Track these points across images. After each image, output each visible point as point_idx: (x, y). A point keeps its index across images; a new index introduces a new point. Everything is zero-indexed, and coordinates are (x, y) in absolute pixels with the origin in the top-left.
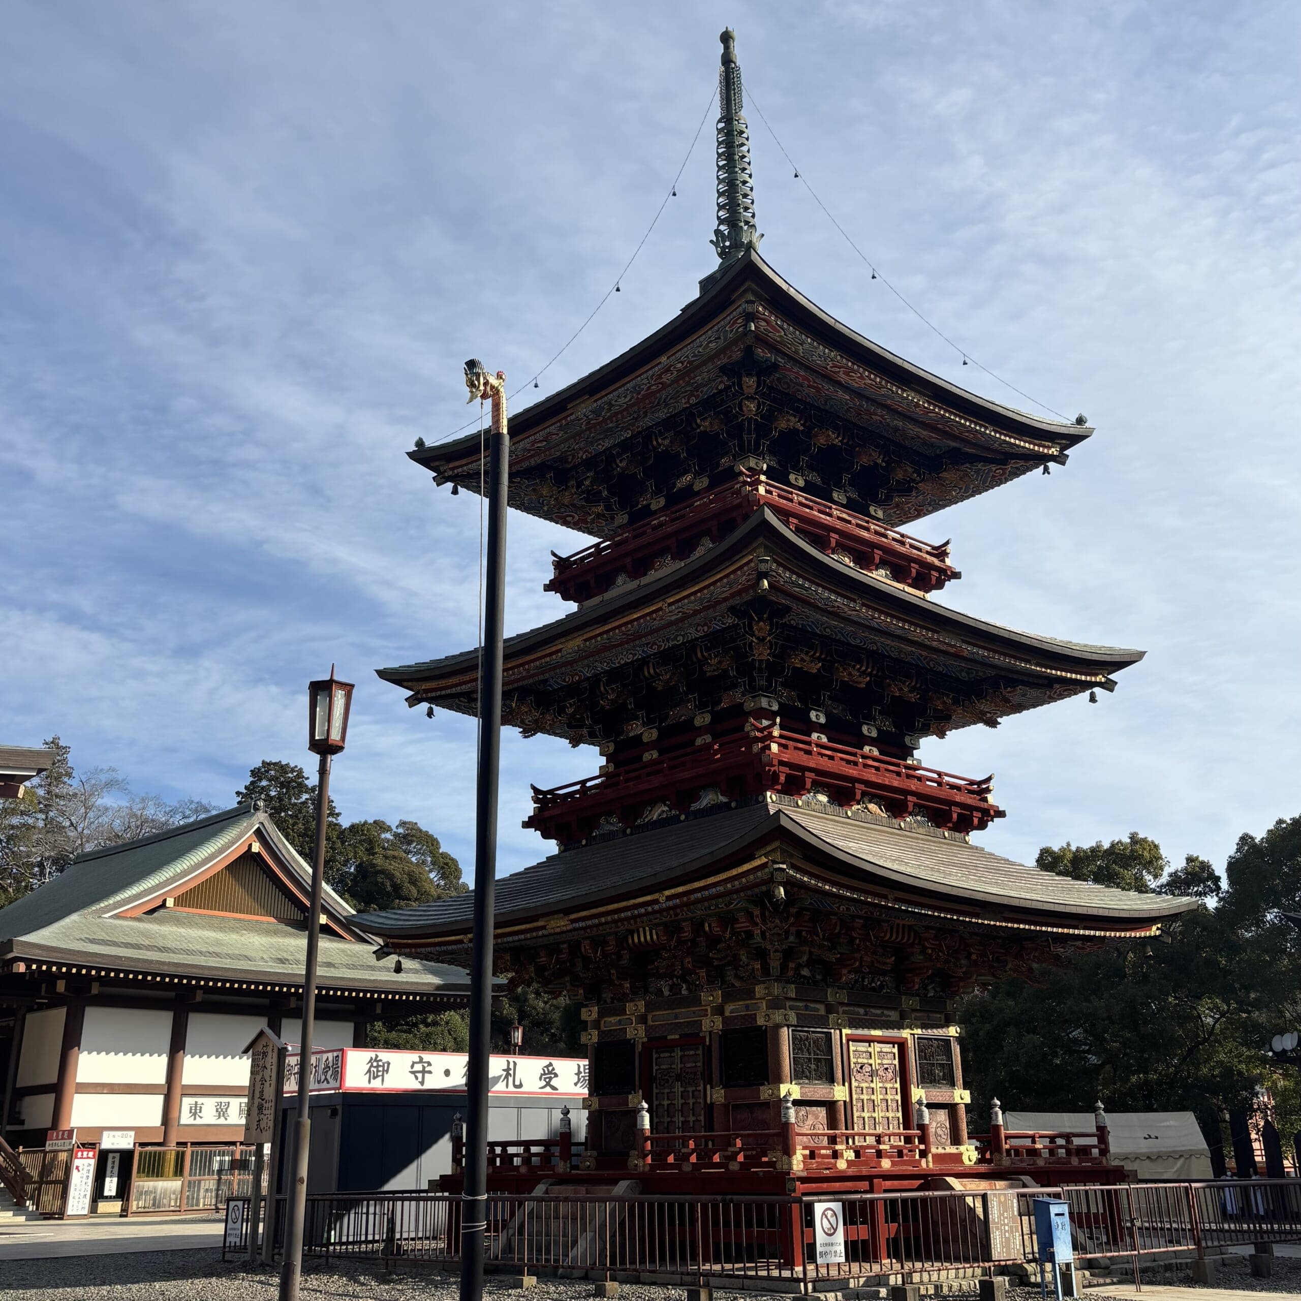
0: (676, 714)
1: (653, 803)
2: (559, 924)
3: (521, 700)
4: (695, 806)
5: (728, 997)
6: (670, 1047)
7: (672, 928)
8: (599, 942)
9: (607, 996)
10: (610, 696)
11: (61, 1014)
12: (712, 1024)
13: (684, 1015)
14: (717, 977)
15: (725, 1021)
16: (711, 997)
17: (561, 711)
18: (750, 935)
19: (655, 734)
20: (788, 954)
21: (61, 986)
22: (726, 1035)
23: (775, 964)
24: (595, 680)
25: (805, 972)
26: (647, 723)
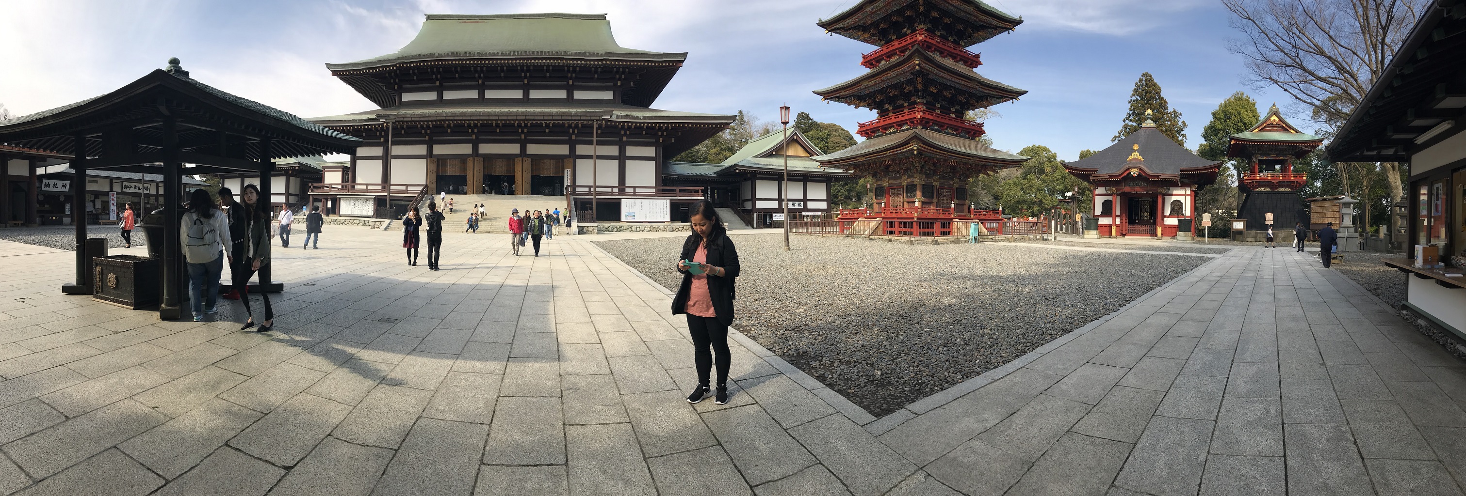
0: (899, 103)
1: (891, 128)
2: (862, 159)
3: (854, 98)
4: (902, 129)
5: (909, 177)
6: (895, 189)
7: (894, 160)
8: (875, 163)
9: (878, 176)
10: (878, 98)
11: (750, 182)
12: (905, 183)
13: (899, 181)
14: (906, 171)
15: (907, 182)
16: (904, 177)
17: (865, 101)
18: (912, 162)
19: (891, 108)
20: (922, 167)
21: (749, 175)
22: (907, 186)
23: (919, 170)
24: (875, 92)
25: (928, 172)
26: (890, 105)
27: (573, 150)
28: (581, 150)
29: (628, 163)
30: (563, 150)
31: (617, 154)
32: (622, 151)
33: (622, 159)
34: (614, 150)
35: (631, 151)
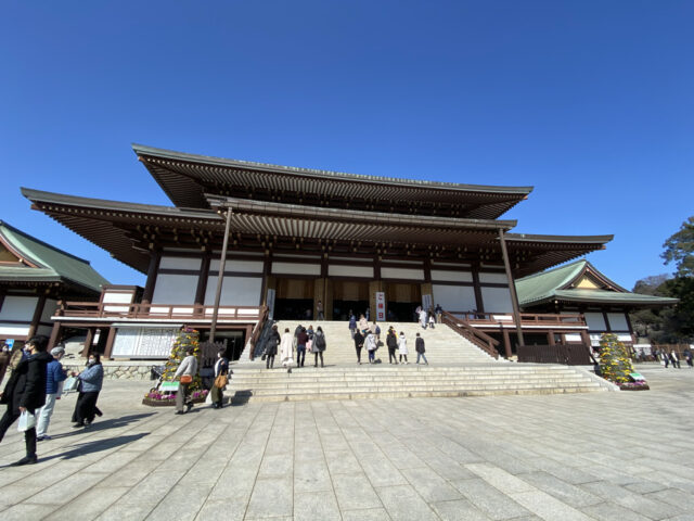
27: (427, 275)
28: (436, 275)
29: (483, 290)
30: (418, 275)
31: (471, 280)
32: (475, 278)
33: (477, 285)
34: (467, 277)
35: (484, 277)
